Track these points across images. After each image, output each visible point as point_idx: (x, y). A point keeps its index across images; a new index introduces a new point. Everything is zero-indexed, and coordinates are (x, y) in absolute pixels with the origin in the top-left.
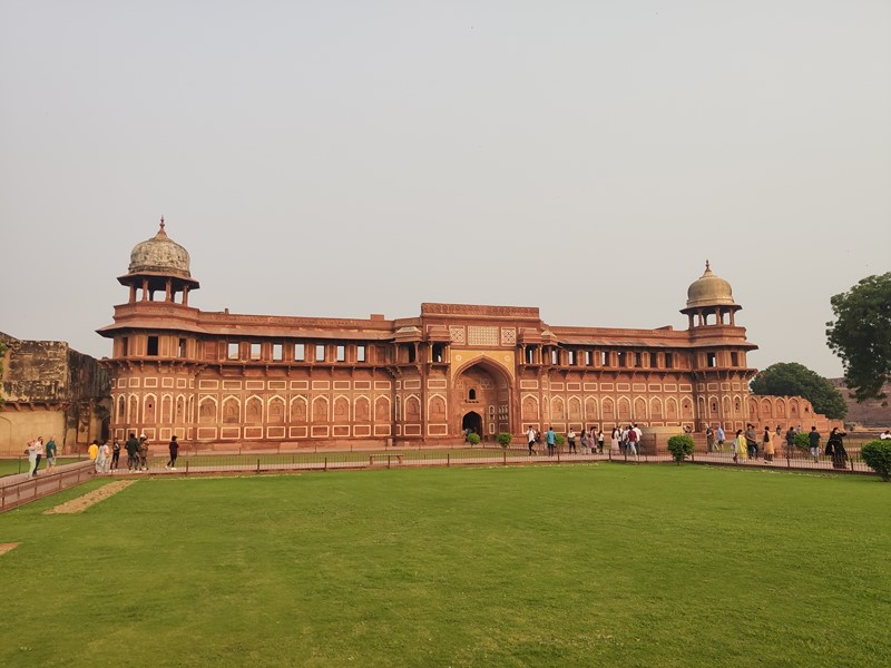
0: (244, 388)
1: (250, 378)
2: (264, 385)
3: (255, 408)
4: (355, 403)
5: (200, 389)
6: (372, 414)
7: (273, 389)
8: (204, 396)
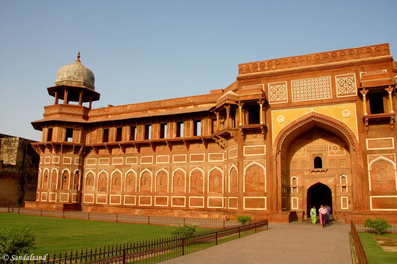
2: (123, 160)
4: (190, 175)
5: (87, 165)
6: (206, 186)
7: (129, 164)
8: (88, 170)
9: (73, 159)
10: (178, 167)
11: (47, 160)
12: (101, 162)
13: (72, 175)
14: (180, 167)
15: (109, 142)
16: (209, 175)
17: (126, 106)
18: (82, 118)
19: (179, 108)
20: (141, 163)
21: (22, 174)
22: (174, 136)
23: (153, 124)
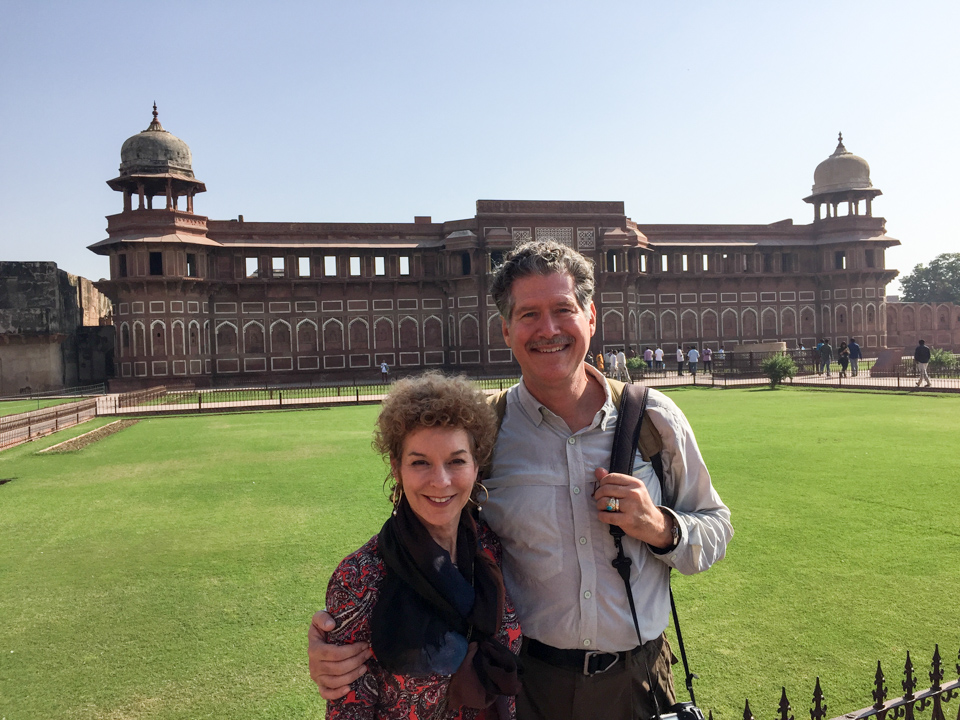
0: (267, 311)
1: (274, 299)
2: (291, 307)
3: (282, 334)
4: (399, 326)
5: (216, 313)
6: (421, 339)
7: (301, 312)
8: (221, 322)
9: (200, 304)
10: (382, 316)
12: (246, 308)
13: (202, 330)
16: (424, 326)
18: (206, 236)
20: (323, 311)
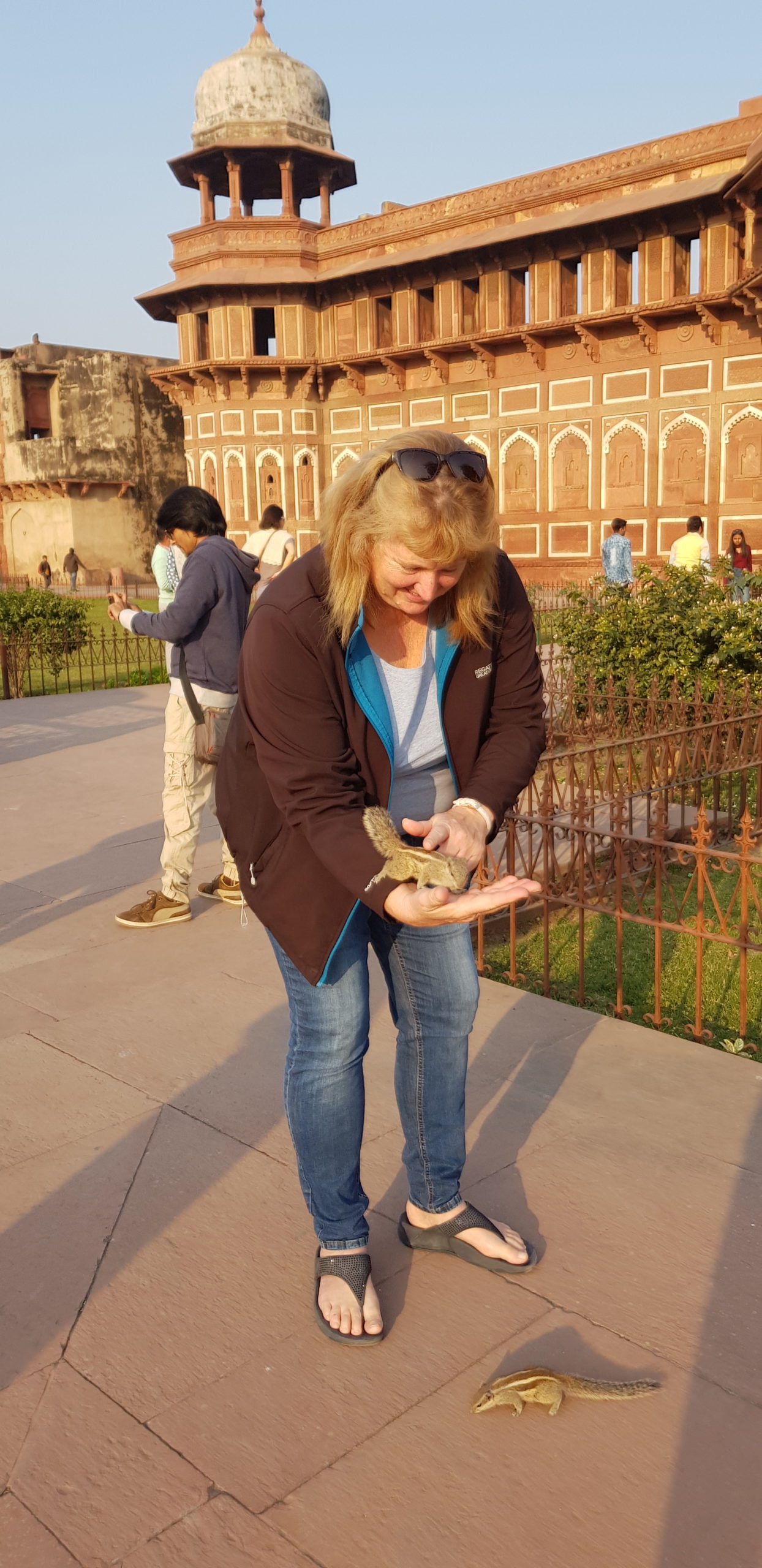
0: (407, 422)
1: (417, 393)
2: (445, 409)
4: (662, 444)
5: (334, 432)
6: (715, 479)
7: (462, 419)
8: (340, 450)
9: (287, 414)
10: (624, 418)
11: (207, 425)
12: (377, 419)
13: (289, 469)
14: (629, 418)
15: (395, 344)
16: (724, 440)
17: (441, 202)
18: (299, 263)
19: (621, 192)
20: (501, 414)
21: (139, 476)
22: (608, 302)
23: (533, 263)
